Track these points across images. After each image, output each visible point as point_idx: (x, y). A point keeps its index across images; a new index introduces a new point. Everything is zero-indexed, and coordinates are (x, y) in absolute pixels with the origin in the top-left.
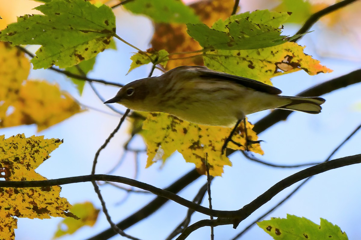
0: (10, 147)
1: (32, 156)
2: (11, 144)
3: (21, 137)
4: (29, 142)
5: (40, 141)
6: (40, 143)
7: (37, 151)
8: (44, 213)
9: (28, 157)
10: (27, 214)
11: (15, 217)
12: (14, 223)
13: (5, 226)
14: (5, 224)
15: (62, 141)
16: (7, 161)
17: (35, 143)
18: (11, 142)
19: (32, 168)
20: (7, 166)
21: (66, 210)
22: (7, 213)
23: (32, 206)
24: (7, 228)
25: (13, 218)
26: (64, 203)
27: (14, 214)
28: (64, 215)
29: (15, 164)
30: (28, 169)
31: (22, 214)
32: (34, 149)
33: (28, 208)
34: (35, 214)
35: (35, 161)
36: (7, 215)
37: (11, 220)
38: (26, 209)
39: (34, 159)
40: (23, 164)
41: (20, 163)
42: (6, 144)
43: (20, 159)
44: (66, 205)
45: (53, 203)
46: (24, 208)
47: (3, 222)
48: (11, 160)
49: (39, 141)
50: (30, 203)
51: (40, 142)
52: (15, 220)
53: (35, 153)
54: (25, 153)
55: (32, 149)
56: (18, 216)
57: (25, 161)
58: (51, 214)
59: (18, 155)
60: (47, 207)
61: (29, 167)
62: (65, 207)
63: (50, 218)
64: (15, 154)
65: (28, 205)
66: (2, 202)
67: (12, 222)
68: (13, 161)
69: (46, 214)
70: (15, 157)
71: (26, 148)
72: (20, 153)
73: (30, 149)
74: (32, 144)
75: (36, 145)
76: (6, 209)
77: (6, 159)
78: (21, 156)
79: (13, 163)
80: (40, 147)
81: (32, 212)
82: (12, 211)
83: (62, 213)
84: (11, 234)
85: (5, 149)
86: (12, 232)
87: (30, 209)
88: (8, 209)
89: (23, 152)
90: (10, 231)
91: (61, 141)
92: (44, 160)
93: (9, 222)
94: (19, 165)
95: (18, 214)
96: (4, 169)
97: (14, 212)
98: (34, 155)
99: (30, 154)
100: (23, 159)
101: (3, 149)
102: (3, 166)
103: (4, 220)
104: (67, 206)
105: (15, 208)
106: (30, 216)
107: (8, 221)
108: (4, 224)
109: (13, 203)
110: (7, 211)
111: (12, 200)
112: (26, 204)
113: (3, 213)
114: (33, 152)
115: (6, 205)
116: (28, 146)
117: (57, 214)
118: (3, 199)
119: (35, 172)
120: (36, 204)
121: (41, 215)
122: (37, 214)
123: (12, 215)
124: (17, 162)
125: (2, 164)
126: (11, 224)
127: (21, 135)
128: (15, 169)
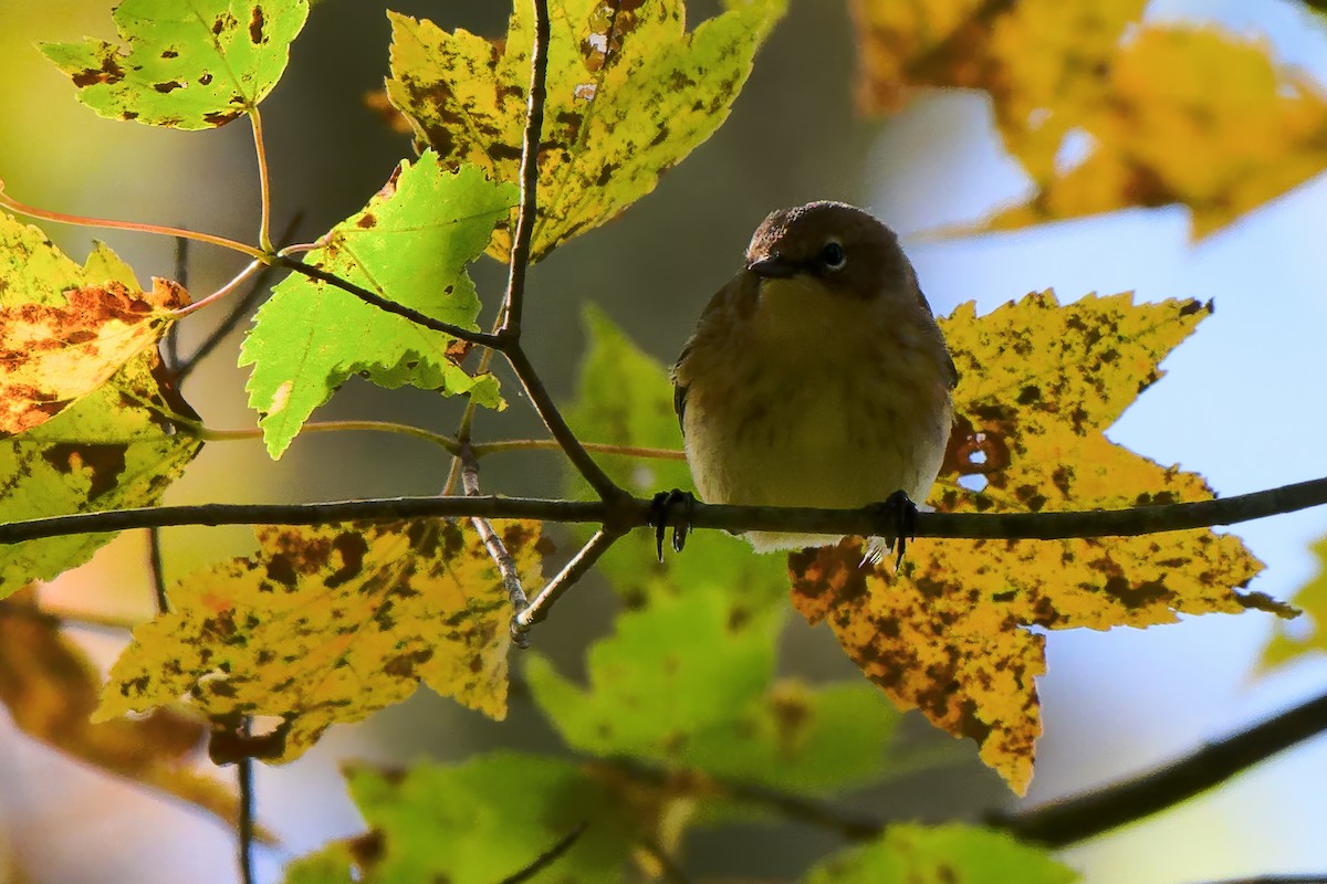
0: (1002, 350)
1: (1092, 375)
2: (1003, 334)
3: (1041, 304)
4: (1074, 323)
5: (1119, 314)
6: (1118, 321)
7: (1109, 356)
8: (1153, 602)
9: (1077, 381)
10: (1086, 613)
11: (1037, 629)
12: (1035, 651)
13: (1000, 666)
14: (998, 660)
15: (1210, 308)
16: (990, 404)
17: (1100, 324)
18: (1003, 326)
19: (1096, 425)
20: (993, 426)
21: (1244, 584)
22: (1005, 616)
23: (1101, 580)
24: (1008, 675)
25: (1029, 634)
26: (1232, 557)
27: (1033, 616)
28: (1232, 603)
29: (1026, 415)
30: (1077, 429)
31: (1062, 612)
32: (1098, 349)
33: (1086, 587)
34: (1118, 607)
35: (1105, 398)
36: (1003, 623)
37: (1021, 641)
38: (1082, 591)
39: (1099, 385)
40: (1056, 411)
41: (1046, 407)
42: (984, 339)
43: (1044, 391)
44: (1241, 562)
45: (1188, 561)
46: (1072, 588)
47: (989, 654)
48: (1009, 399)
49: (1114, 316)
50: (1093, 565)
51: (1121, 317)
52: (1038, 638)
53: (1104, 365)
54: (1062, 369)
55: (1088, 350)
56: (1047, 624)
57: (1065, 398)
58: (1179, 602)
59: (1033, 376)
60: (1163, 576)
61: (1083, 424)
62: (1238, 573)
63: (1178, 620)
64: (1020, 375)
65: (1086, 576)
66: (981, 572)
67: (1024, 650)
68: (1014, 405)
69: (1158, 608)
70: (1022, 385)
71: (1066, 347)
72: (1040, 368)
73: (1080, 350)
74: (1089, 330)
75: (1104, 330)
76: (997, 598)
77: (986, 398)
78: (1045, 381)
79: (1017, 411)
80: (1120, 339)
81: (1106, 603)
82: (1022, 607)
83: (1227, 597)
84: (1023, 699)
85: (980, 359)
86: (1027, 688)
87: (1096, 589)
88: (1009, 597)
89: (1055, 364)
90: (1020, 686)
91: (1204, 305)
92: (1142, 387)
93: (1017, 651)
94: (1043, 418)
95: (1048, 615)
96: (981, 437)
97: (1032, 606)
98: (1099, 373)
99: (1082, 369)
100: (1057, 390)
101: (973, 359)
102: (976, 427)
103: (992, 643)
104: (1247, 567)
106: (1097, 621)
107: (1007, 645)
108: (995, 659)
109: (1026, 574)
110: (1003, 606)
111: (1022, 560)
112: (1080, 573)
113: (987, 616)
114: (1092, 362)
115: (995, 584)
116: (1074, 336)
117: (1208, 600)
118: (986, 560)
119: (1110, 441)
120: (1117, 568)
121: (1137, 610)
122: (1123, 609)
123: (1024, 622)
124: (1030, 407)
125: (970, 418)
126: (1020, 656)
127: (1041, 296)
128: (1025, 434)
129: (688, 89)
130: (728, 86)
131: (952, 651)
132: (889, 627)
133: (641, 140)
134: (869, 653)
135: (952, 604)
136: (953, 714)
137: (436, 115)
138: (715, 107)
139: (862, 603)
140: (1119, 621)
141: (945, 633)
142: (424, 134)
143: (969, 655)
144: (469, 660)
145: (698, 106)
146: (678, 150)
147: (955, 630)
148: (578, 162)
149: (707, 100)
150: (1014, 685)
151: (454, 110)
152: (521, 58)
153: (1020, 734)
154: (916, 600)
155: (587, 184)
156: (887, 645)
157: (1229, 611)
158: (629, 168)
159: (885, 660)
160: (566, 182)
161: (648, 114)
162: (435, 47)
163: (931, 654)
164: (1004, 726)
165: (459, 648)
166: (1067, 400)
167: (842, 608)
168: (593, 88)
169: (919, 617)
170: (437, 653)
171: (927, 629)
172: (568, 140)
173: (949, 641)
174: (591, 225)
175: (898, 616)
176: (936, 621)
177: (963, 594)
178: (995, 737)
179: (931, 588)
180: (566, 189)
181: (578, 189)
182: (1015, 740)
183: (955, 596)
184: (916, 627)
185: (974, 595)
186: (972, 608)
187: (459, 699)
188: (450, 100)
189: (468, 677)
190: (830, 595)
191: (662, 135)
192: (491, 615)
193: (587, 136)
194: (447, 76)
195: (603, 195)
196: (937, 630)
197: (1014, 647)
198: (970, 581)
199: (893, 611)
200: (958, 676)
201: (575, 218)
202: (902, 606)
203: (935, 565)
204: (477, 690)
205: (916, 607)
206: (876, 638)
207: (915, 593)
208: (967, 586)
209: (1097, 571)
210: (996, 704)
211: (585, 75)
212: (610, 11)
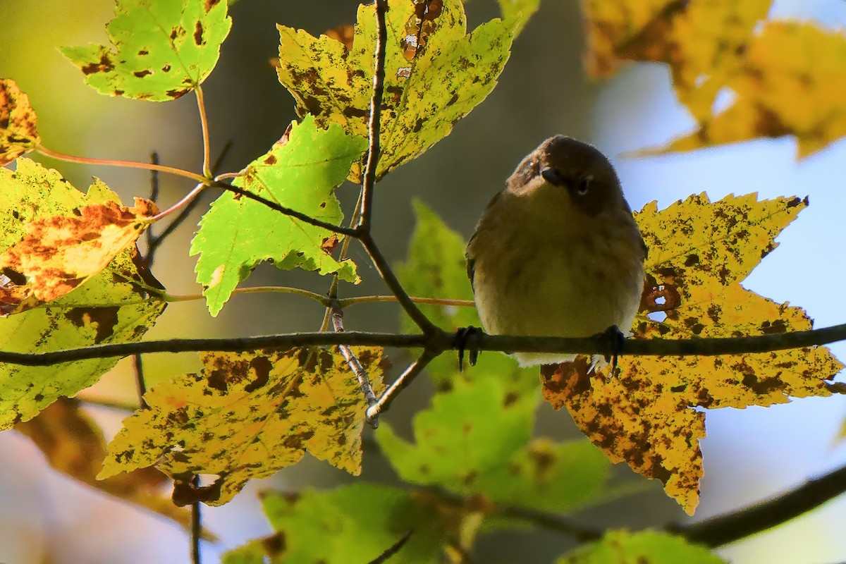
0: (674, 232)
1: (732, 247)
2: (674, 221)
3: (699, 202)
4: (720, 213)
5: (748, 207)
6: (747, 211)
7: (742, 234)
8: (774, 390)
9: (722, 251)
10: (730, 398)
11: (700, 409)
12: (699, 423)
13: (676, 433)
14: (675, 429)
15: (806, 202)
16: (667, 266)
17: (736, 213)
18: (674, 216)
19: (735, 278)
20: (670, 281)
21: (831, 378)
22: (679, 401)
23: (740, 377)
24: (682, 438)
25: (694, 412)
26: (823, 361)
27: (697, 401)
28: (823, 389)
29: (690, 273)
30: (723, 282)
31: (715, 398)
32: (734, 230)
33: (730, 381)
34: (751, 394)
35: (741, 261)
36: (678, 406)
37: (690, 417)
38: (727, 384)
39: (737, 254)
40: (709, 270)
41: (703, 268)
42: (663, 226)
43: (702, 257)
44: (829, 364)
45: (796, 364)
46: (721, 382)
47: (669, 426)
48: (679, 263)
49: (745, 209)
50: (734, 368)
51: (749, 209)
52: (701, 414)
53: (739, 240)
54: (713, 243)
55: (729, 231)
56: (706, 406)
57: (715, 262)
58: (790, 390)
59: (694, 249)
60: (780, 373)
61: (727, 278)
62: (827, 371)
63: (789, 401)
64: (686, 248)
65: (730, 374)
66: (663, 373)
67: (692, 422)
68: (683, 267)
69: (777, 394)
70: (687, 254)
71: (715, 229)
72: (698, 243)
73: (724, 231)
74: (729, 218)
75: (739, 218)
76: (674, 390)
77: (664, 263)
78: (702, 251)
79: (685, 271)
80: (749, 223)
81: (743, 391)
82: (690, 395)
83: (820, 386)
84: (692, 454)
85: (660, 238)
86: (694, 447)
87: (737, 383)
88: (680, 389)
89: (708, 240)
90: (690, 446)
91: (802, 201)
92: (764, 254)
93: (687, 424)
94: (701, 275)
95: (706, 400)
96: (662, 288)
97: (696, 395)
98: (736, 245)
99: (725, 242)
100: (710, 257)
101: (656, 238)
102: (659, 281)
103: (671, 419)
104: (833, 367)
105: (697, 386)
106: (738, 403)
107: (680, 420)
108: (673, 429)
109: (692, 374)
110: (677, 395)
111: (688, 365)
112: (726, 372)
113: (668, 401)
114: (732, 238)
115: (672, 381)
116: (719, 222)
117: (808, 388)
118: (667, 366)
119: (744, 289)
120: (750, 369)
121: (763, 395)
122: (754, 395)
123: (691, 405)
124: (693, 267)
125: (654, 275)
126: (689, 427)
127: (698, 197)
128: (690, 285)
129: (470, 69)
130: (495, 66)
131: (646, 425)
132: (605, 409)
133: (441, 103)
134: (593, 427)
135: (645, 395)
136: (647, 464)
137: (309, 90)
138: (488, 80)
139: (587, 396)
140: (752, 402)
141: (641, 413)
142: (302, 102)
143: (656, 426)
144: (337, 438)
145: (477, 80)
146: (464, 109)
147: (647, 410)
148: (401, 118)
149: (482, 76)
150: (686, 445)
151: (321, 87)
152: (363, 52)
153: (689, 476)
154: (622, 392)
155: (407, 131)
156: (604, 421)
157: (822, 395)
158: (433, 121)
159: (603, 431)
160: (394, 130)
161: (445, 86)
162: (307, 47)
163: (632, 427)
164: (679, 471)
165: (330, 429)
166: (717, 263)
167: (577, 397)
168: (409, 70)
169: (624, 403)
170: (316, 432)
171: (630, 410)
172: (394, 104)
173: (644, 418)
174: (410, 157)
175: (611, 403)
176: (635, 405)
177: (652, 388)
178: (674, 478)
179: (631, 385)
180: (394, 135)
181: (402, 135)
182: (686, 480)
183: (647, 389)
184: (623, 409)
185: (659, 388)
186: (657, 396)
187: (332, 463)
188: (318, 80)
189: (336, 448)
190: (567, 391)
191: (454, 99)
192: (351, 408)
193: (406, 101)
194: (316, 65)
195: (417, 138)
196: (636, 411)
197: (685, 420)
198: (656, 379)
199: (608, 399)
200: (650, 440)
201: (400, 153)
202: (613, 396)
203: (634, 369)
204: (343, 457)
205: (622, 397)
206: (597, 417)
207: (621, 388)
208: (655, 383)
209: (737, 372)
210: (675, 457)
211: (404, 61)
212: (418, 20)
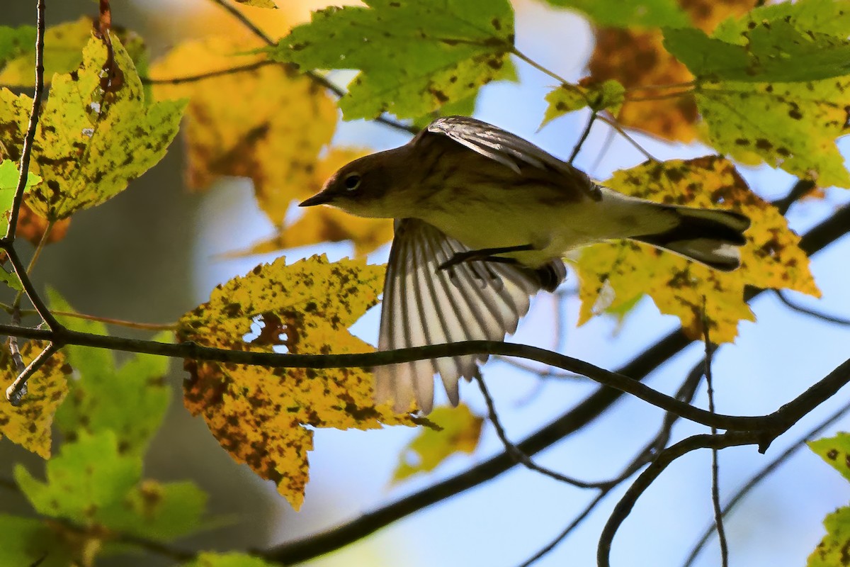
0: (297, 283)
1: (344, 300)
2: (298, 275)
3: (319, 261)
4: (336, 272)
5: (359, 269)
6: (358, 272)
7: (353, 290)
8: (369, 418)
9: (335, 302)
10: (335, 421)
11: (310, 427)
12: (307, 439)
13: (289, 445)
14: (288, 441)
16: (290, 310)
17: (349, 273)
18: (299, 270)
19: (344, 325)
20: (292, 322)
21: (415, 412)
22: (293, 419)
23: (343, 404)
24: (293, 450)
25: (305, 429)
27: (307, 420)
28: (409, 421)
29: (308, 317)
30: (334, 327)
31: (322, 420)
32: (347, 286)
33: (335, 407)
34: (351, 419)
35: (349, 312)
36: (292, 423)
37: (301, 433)
38: (333, 410)
39: (347, 305)
40: (324, 316)
41: (319, 314)
42: (289, 277)
43: (319, 306)
46: (328, 408)
47: (284, 438)
48: (300, 308)
49: (356, 270)
50: (339, 397)
51: (360, 271)
52: (310, 433)
53: (350, 295)
54: (328, 295)
55: (342, 286)
56: (314, 425)
58: (382, 419)
59: (313, 298)
60: (375, 405)
61: (338, 324)
63: (381, 428)
64: (307, 296)
65: (335, 402)
66: (282, 396)
67: (302, 437)
68: (303, 312)
69: (372, 421)
70: (308, 302)
71: (331, 284)
72: (317, 293)
73: (338, 286)
74: (343, 276)
75: (351, 277)
76: (290, 410)
77: (288, 307)
78: (319, 301)
79: (304, 315)
80: (359, 282)
81: (345, 416)
82: (302, 415)
83: (406, 418)
84: (300, 462)
85: (286, 287)
86: (302, 457)
87: (340, 409)
88: (295, 410)
89: (325, 292)
90: (299, 456)
92: (369, 308)
93: (299, 438)
94: (317, 320)
95: (315, 420)
96: (285, 327)
97: (307, 415)
98: (347, 299)
99: (339, 296)
100: (325, 306)
101: (283, 286)
102: (283, 321)
103: (286, 433)
106: (341, 425)
107: (293, 434)
108: (286, 441)
109: (304, 399)
110: (292, 414)
111: (303, 391)
112: (332, 400)
113: (284, 419)
114: (344, 292)
115: (288, 402)
116: (335, 279)
117: (397, 419)
118: (285, 390)
119: (350, 334)
120: (351, 399)
121: (362, 422)
122: (354, 420)
123: (303, 423)
124: (310, 313)
125: (281, 317)
126: (300, 441)
127: (319, 257)
128: (307, 326)
129: (144, 137)
130: (165, 137)
131: (265, 435)
132: (233, 420)
133: (118, 161)
134: (222, 433)
135: (266, 411)
136: (264, 467)
137: (10, 139)
138: (158, 148)
139: (220, 408)
140: (351, 426)
141: (262, 426)
142: (5, 149)
143: (273, 438)
144: (28, 426)
145: (149, 146)
146: (139, 169)
147: (267, 424)
148: (83, 169)
149: (154, 144)
150: (296, 455)
151: (19, 137)
152: (55, 112)
153: (298, 481)
154: (248, 408)
155: (88, 181)
156: (231, 429)
157: (408, 425)
158: (111, 175)
159: (230, 437)
160: (76, 179)
161: (123, 148)
162: (10, 103)
163: (254, 436)
164: (289, 475)
165: (22, 419)
166: (330, 311)
167: (210, 409)
168: (92, 131)
169: (249, 417)
170: (11, 420)
171: (252, 423)
172: (78, 157)
173: (264, 430)
174: (91, 204)
175: (238, 415)
176: (258, 419)
177: (272, 407)
178: (285, 481)
179: (256, 402)
180: (77, 182)
181: (83, 183)
182: (295, 483)
183: (268, 407)
184: (247, 422)
185: (278, 408)
186: (277, 414)
187: (25, 446)
188: (17, 131)
189: (28, 434)
190: (204, 402)
191: (129, 160)
192: (39, 403)
193: (88, 155)
194: (16, 118)
195: (97, 188)
196: (258, 424)
197: (296, 435)
198: (276, 400)
199: (236, 413)
200: (267, 448)
201: (82, 198)
202: (241, 410)
203: (259, 391)
204: (34, 442)
205: (248, 411)
206: (226, 426)
207: (247, 404)
208: (275, 402)
209: (341, 400)
210: (285, 464)
211: (88, 123)
212: (102, 91)
